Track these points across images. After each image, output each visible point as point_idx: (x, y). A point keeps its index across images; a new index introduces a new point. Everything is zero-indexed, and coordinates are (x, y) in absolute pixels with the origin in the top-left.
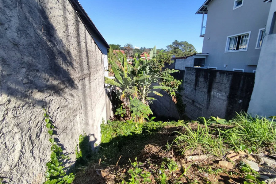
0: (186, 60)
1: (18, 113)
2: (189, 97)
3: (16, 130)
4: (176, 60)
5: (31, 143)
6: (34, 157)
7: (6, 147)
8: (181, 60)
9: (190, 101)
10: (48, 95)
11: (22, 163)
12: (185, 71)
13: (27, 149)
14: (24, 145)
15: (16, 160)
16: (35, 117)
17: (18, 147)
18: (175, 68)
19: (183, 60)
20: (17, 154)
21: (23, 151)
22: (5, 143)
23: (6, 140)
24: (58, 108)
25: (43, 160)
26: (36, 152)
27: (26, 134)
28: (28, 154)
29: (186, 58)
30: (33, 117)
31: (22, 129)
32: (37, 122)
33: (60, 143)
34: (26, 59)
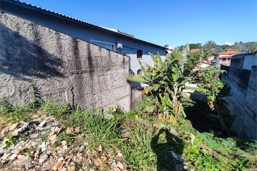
0: (255, 56)
1: (15, 81)
2: (252, 109)
3: (13, 86)
4: (246, 57)
5: (20, 92)
6: (21, 98)
7: (8, 90)
8: (250, 56)
9: (252, 114)
10: (35, 78)
11: (14, 97)
12: (252, 72)
13: (17, 93)
14: (16, 92)
15: (11, 95)
16: (24, 84)
17: (13, 91)
18: (243, 67)
19: (252, 56)
20: (12, 94)
21: (16, 93)
22: (8, 89)
23: (9, 88)
24: (44, 84)
25: (27, 101)
26: (23, 97)
27: (18, 89)
28: (18, 95)
29: (255, 54)
30: (23, 84)
31: (16, 86)
32: (25, 86)
33: (43, 100)
34: (22, 64)
